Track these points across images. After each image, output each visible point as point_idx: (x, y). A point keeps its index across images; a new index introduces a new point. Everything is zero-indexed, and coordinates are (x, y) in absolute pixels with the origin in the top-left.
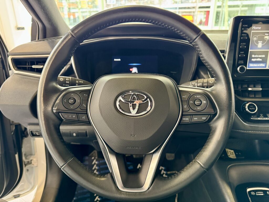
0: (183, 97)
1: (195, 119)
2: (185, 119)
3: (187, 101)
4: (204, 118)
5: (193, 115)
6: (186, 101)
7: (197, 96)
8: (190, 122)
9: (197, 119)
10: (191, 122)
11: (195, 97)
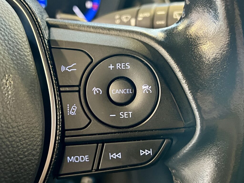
0: (63, 69)
1: (114, 156)
2: (77, 159)
3: (79, 86)
4: (147, 152)
5: (103, 142)
6: (77, 89)
7: (118, 66)
8: (96, 171)
9: (119, 156)
10: (98, 169)
11: (111, 67)
